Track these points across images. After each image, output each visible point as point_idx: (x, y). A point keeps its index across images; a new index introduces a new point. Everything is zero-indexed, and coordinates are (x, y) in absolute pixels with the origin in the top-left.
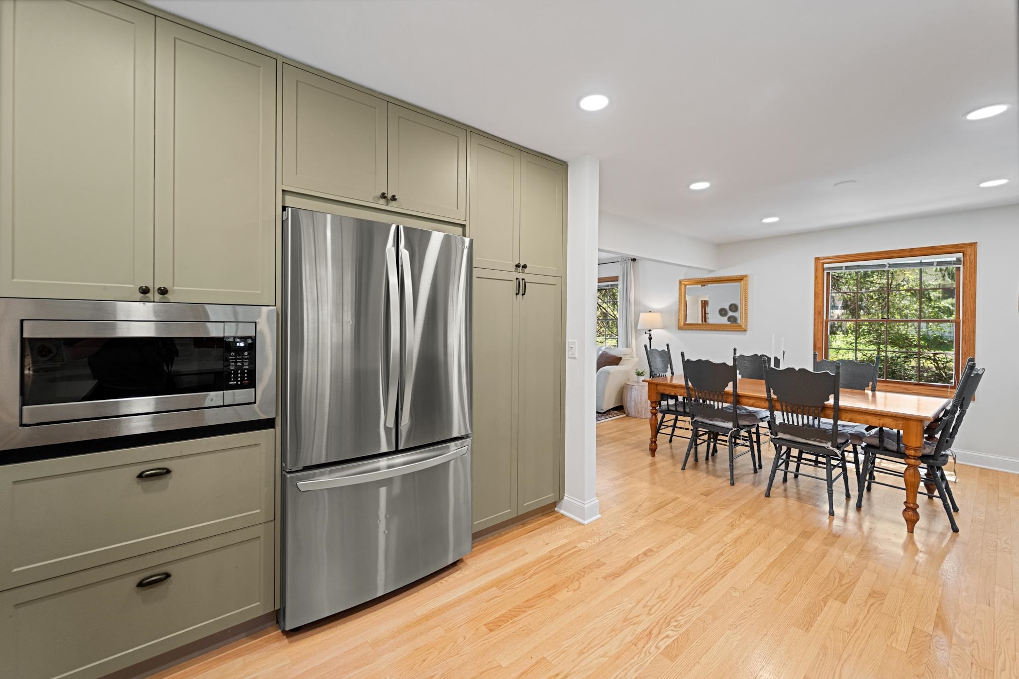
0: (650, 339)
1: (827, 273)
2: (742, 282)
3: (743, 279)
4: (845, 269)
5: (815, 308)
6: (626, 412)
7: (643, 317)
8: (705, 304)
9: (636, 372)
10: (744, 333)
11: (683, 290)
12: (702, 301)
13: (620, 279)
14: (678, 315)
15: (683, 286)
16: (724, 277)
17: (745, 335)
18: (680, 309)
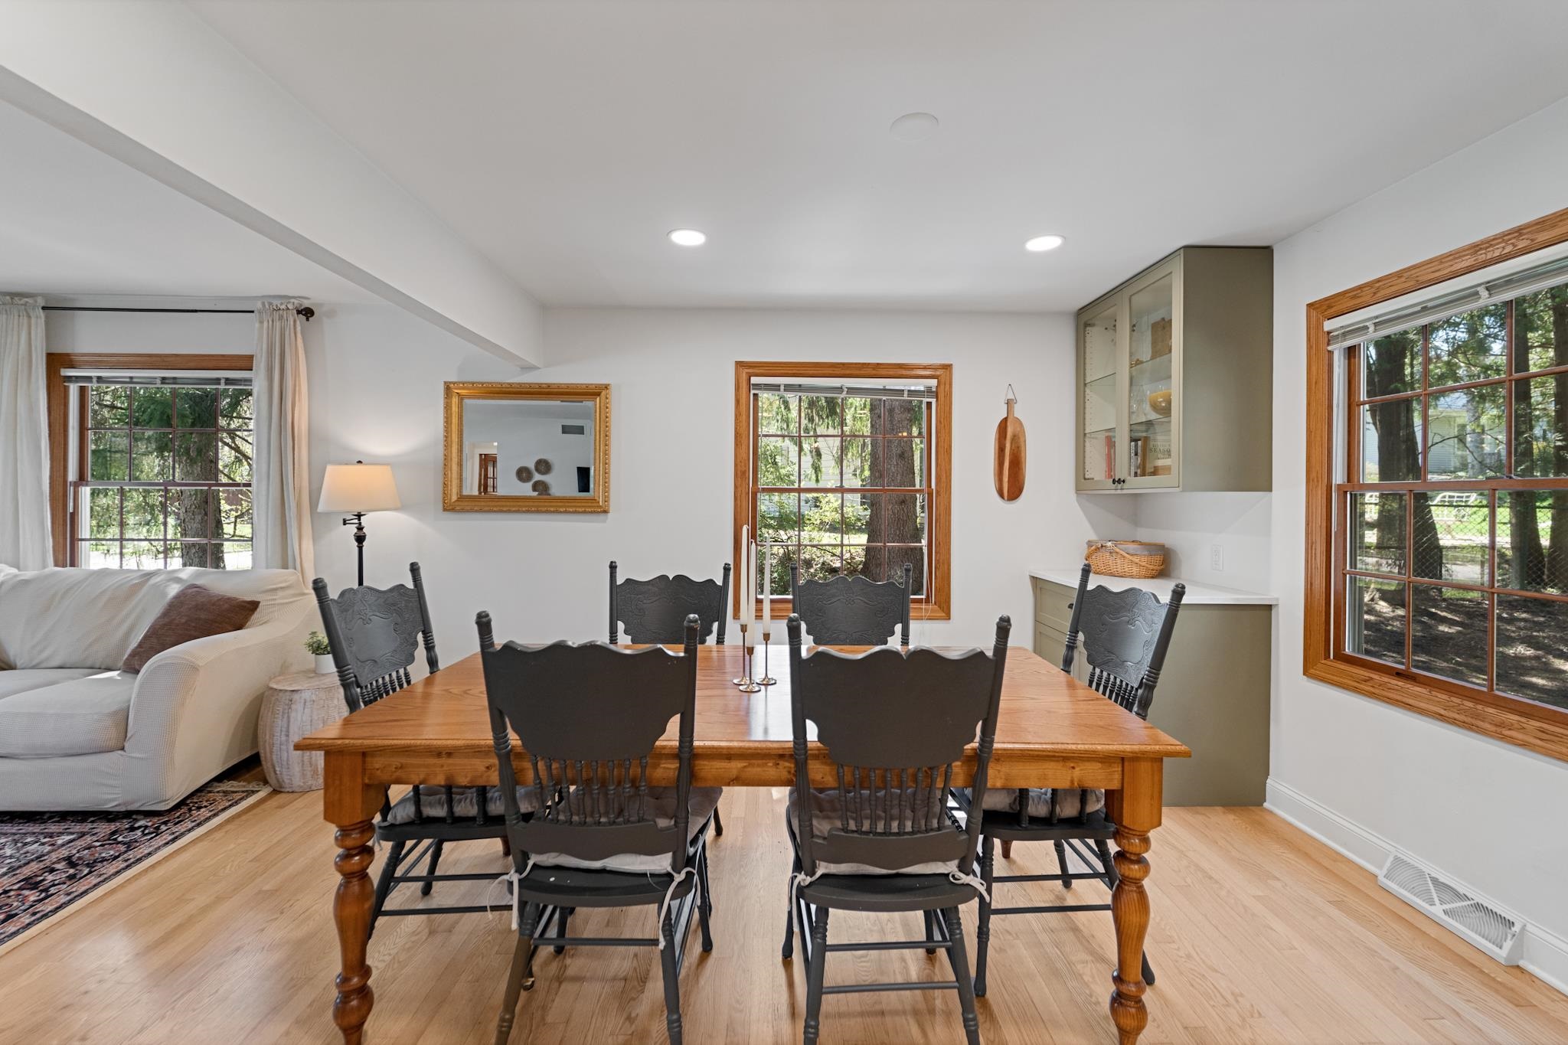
0: (360, 539)
1: (754, 394)
2: (598, 399)
3: (599, 394)
4: (785, 390)
5: (736, 465)
6: (271, 779)
7: (335, 476)
8: (487, 461)
9: (310, 645)
10: (602, 517)
11: (455, 409)
12: (481, 455)
13: (260, 365)
14: (442, 473)
15: (455, 400)
16: (559, 386)
17: (604, 521)
18: (447, 458)
